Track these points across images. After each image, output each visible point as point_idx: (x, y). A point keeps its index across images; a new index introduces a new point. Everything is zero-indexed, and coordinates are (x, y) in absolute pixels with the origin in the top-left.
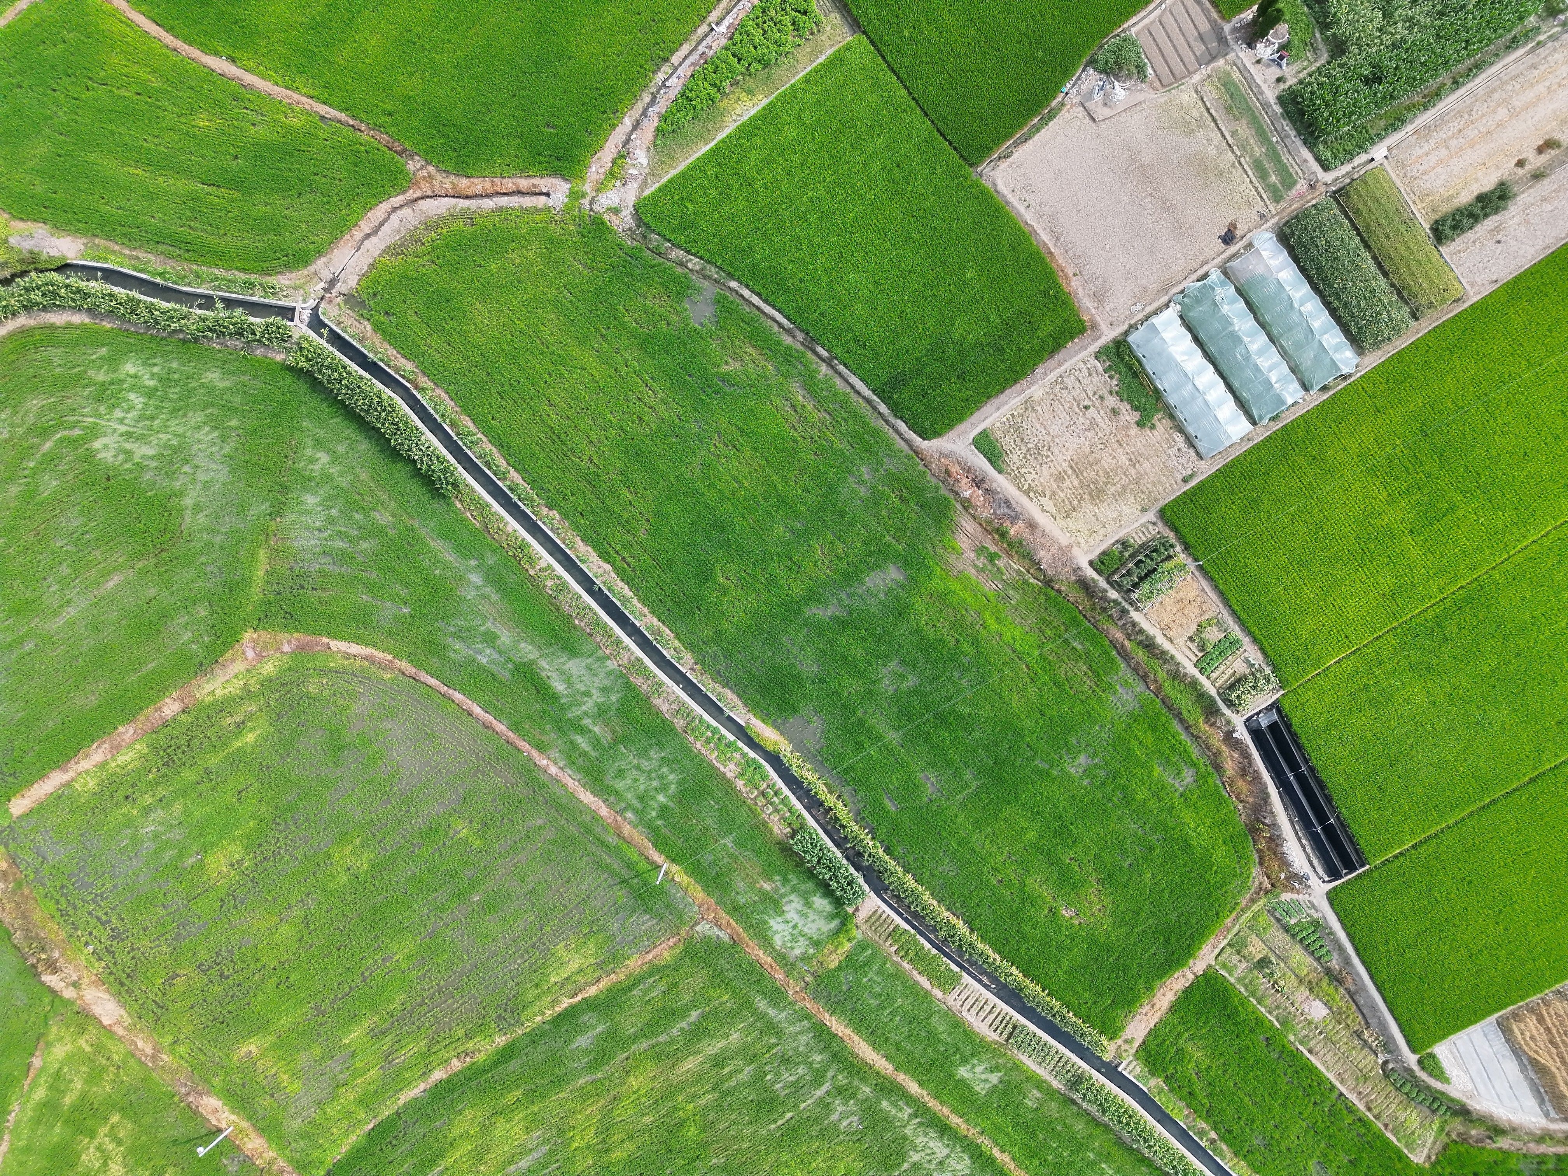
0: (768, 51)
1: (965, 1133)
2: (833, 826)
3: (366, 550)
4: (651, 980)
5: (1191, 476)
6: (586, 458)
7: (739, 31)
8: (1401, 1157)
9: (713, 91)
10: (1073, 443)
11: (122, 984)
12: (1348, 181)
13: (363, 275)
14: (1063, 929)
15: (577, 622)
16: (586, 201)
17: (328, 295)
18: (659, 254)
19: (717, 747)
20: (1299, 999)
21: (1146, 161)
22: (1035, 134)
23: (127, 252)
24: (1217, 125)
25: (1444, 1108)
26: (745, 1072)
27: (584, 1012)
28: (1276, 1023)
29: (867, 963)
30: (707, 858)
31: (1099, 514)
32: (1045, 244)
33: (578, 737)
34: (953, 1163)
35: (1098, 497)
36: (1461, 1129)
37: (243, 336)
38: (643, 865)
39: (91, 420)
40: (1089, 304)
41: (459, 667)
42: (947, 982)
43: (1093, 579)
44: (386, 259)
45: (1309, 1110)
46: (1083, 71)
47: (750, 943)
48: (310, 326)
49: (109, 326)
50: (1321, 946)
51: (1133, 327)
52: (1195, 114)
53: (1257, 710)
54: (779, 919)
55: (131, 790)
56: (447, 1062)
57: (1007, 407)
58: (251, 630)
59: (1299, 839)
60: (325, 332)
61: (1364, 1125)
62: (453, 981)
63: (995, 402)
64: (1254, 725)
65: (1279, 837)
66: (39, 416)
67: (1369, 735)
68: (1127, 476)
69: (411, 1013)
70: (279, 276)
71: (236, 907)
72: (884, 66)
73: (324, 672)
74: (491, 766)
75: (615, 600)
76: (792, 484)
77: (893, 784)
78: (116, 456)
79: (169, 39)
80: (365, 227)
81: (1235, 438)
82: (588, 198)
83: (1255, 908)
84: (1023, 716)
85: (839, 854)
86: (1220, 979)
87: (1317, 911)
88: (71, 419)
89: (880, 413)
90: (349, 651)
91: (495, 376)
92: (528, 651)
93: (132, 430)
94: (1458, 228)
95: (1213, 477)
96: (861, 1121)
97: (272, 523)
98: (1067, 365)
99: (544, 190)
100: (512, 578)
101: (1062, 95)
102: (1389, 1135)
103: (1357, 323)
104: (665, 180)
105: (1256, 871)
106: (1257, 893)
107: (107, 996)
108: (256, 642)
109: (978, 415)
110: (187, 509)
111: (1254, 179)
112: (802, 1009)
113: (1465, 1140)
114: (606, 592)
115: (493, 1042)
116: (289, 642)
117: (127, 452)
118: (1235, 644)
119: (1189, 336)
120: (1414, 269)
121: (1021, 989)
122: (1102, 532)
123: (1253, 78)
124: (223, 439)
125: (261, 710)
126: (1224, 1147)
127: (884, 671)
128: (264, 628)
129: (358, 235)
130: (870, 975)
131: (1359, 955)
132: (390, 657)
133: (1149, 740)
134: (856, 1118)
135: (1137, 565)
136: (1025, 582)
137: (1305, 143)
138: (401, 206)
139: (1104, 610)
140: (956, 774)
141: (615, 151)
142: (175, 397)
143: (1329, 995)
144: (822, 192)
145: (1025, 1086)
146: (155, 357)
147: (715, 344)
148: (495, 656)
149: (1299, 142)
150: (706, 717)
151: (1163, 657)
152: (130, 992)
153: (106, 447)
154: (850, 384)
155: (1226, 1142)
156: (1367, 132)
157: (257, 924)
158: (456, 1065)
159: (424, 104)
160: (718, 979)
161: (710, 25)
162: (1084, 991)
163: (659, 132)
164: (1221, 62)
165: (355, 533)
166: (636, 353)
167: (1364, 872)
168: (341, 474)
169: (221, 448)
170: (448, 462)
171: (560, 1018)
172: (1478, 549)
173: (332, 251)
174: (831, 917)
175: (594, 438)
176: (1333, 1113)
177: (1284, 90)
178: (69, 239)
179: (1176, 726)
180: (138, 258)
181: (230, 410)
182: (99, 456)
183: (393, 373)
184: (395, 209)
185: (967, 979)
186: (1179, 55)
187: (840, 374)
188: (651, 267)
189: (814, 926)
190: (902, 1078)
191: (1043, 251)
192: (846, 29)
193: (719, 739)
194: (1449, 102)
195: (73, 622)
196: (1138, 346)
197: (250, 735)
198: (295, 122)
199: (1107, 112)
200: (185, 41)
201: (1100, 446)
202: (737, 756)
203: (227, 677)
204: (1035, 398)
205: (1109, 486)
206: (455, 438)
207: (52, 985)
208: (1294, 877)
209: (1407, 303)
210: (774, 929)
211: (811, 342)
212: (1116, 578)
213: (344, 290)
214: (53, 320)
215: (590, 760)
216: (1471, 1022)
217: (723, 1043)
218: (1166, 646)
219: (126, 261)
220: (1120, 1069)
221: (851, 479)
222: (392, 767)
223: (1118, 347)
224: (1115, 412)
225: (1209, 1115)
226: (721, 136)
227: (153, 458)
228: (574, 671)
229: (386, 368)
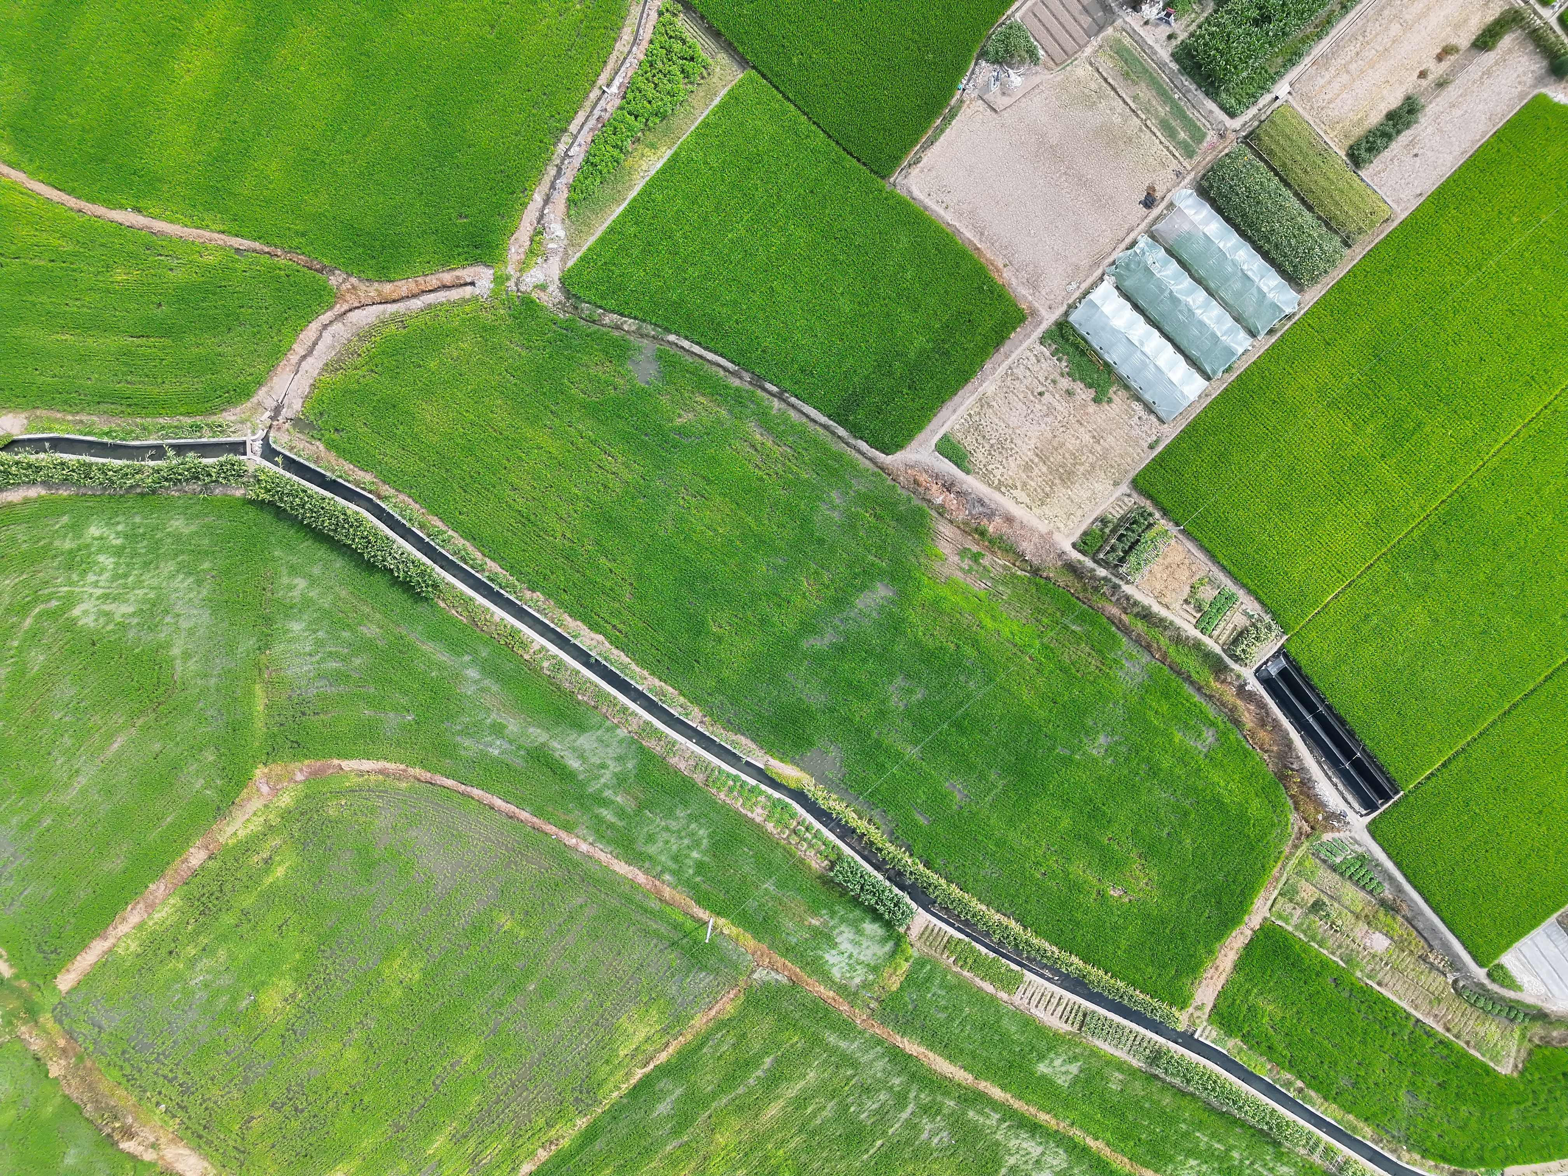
0: (663, 103)
1: (1055, 1128)
2: (869, 852)
3: (360, 665)
4: (719, 1035)
5: (1157, 442)
6: (559, 535)
7: (630, 89)
8: (1488, 1071)
9: (615, 153)
10: (1034, 432)
11: (200, 1137)
12: (1256, 123)
13: (307, 397)
14: (1115, 910)
15: (580, 697)
16: (511, 284)
17: (275, 423)
18: (594, 322)
19: (740, 794)
20: (1359, 935)
21: (1054, 141)
22: (940, 135)
23: (70, 418)
24: (1117, 92)
25: (1521, 1015)
26: (828, 1108)
27: (659, 1079)
28: (1341, 963)
29: (928, 979)
30: (751, 904)
31: (1073, 496)
32: (970, 241)
33: (602, 810)
34: (1049, 1159)
35: (1069, 479)
36: (1542, 1033)
37: (198, 479)
38: (689, 924)
39: (66, 589)
40: (1024, 292)
41: (472, 763)
42: (1010, 983)
43: (1079, 561)
44: (327, 377)
45: (1389, 1042)
46: (976, 64)
47: (809, 981)
48: (263, 456)
49: (65, 494)
50: (1371, 879)
51: (1072, 307)
52: (1093, 86)
53: (1264, 659)
54: (833, 952)
55: (173, 945)
56: (532, 1154)
57: (962, 408)
58: (261, 766)
59: (1330, 778)
60: (279, 459)
61: (1447, 1047)
62: (525, 1071)
63: (950, 405)
64: (1265, 674)
65: (1309, 779)
66: (13, 596)
67: (1379, 663)
68: (1093, 454)
69: (489, 1111)
70: (224, 414)
71: (297, 1041)
72: (780, 96)
73: (340, 793)
74: (522, 855)
75: (613, 669)
76: (766, 522)
77: (920, 798)
78: (96, 620)
79: (72, 202)
80: (300, 349)
81: (1193, 397)
82: (513, 280)
83: (1299, 853)
84: (1036, 708)
85: (880, 877)
86: (1278, 929)
87: (1360, 845)
88: (46, 592)
89: (839, 437)
90: (362, 768)
91: (455, 471)
92: (538, 735)
93: (108, 591)
94: (1373, 149)
95: (1179, 439)
96: (952, 1135)
97: (263, 656)
98: (1014, 356)
99: (469, 280)
100: (508, 666)
101: (960, 92)
102: (1472, 1052)
103: (1291, 262)
104: (585, 248)
105: (1293, 817)
106: (1299, 838)
107: (187, 1152)
108: (268, 777)
109: (936, 422)
110: (175, 659)
111: (1163, 139)
112: (872, 1036)
113: (1548, 1042)
114: (604, 662)
115: (575, 1126)
116: (301, 770)
117: (107, 614)
118: (1230, 598)
119: (1129, 305)
120: (1338, 198)
121: (1084, 976)
122: (1079, 513)
123: (1144, 41)
124: (199, 583)
125: (285, 842)
126: (1313, 1094)
127: (891, 689)
128: (274, 761)
129: (294, 359)
130: (934, 989)
131: (1410, 882)
132: (403, 767)
133: (1165, 707)
134: (945, 1134)
135: (1119, 539)
136: (1013, 575)
137: (1207, 95)
138: (331, 322)
139: (1096, 589)
140: (982, 777)
141: (530, 229)
142: (143, 551)
143: (1388, 926)
144: (743, 232)
145: (1107, 1071)
146: (117, 516)
147: (664, 400)
148: (506, 746)
149: (1201, 95)
150: (725, 767)
151: (1161, 624)
152: (209, 1143)
153: (85, 613)
154: (804, 414)
155: (1313, 1089)
156: (1266, 72)
157: (322, 1053)
158: (543, 1155)
159: (334, 218)
160: (784, 1021)
161: (600, 88)
162: (1147, 965)
163: (571, 202)
164: (1110, 30)
165: (346, 651)
166: (590, 423)
167: (1400, 799)
168: (322, 595)
169: (199, 593)
170: (424, 564)
171: (635, 1091)
172: (1453, 461)
173: (271, 379)
174: (884, 941)
175: (563, 513)
176: (1413, 1041)
177: (1176, 46)
178: (10, 415)
179: (1188, 689)
180: (81, 421)
181: (199, 554)
182: (80, 623)
183: (353, 487)
184: (325, 327)
185: (1029, 976)
186: (1067, 31)
187: (793, 406)
188: (587, 336)
189: (869, 952)
190: (983, 1085)
191: (969, 249)
192: (735, 67)
193: (741, 786)
194: (1341, 27)
195: (84, 792)
196: (1080, 325)
197: (280, 869)
198: (210, 259)
199: (1007, 101)
200: (88, 201)
201: (1061, 429)
202: (762, 799)
203: (247, 816)
204: (989, 394)
205: (1078, 467)
206: (427, 540)
207: (131, 1150)
208: (1332, 816)
209: (1336, 233)
210: (831, 962)
211: (758, 381)
212: (1101, 556)
213: (290, 415)
214: (10, 499)
215: (618, 831)
216: (1533, 927)
217: (802, 1083)
218: (1163, 613)
219: (71, 427)
220: (1196, 1037)
221: (823, 507)
222: (425, 874)
223: (1061, 329)
224: (1069, 393)
225: (1291, 1065)
226: (632, 194)
227: (133, 615)
228: (586, 746)
229: (346, 484)
